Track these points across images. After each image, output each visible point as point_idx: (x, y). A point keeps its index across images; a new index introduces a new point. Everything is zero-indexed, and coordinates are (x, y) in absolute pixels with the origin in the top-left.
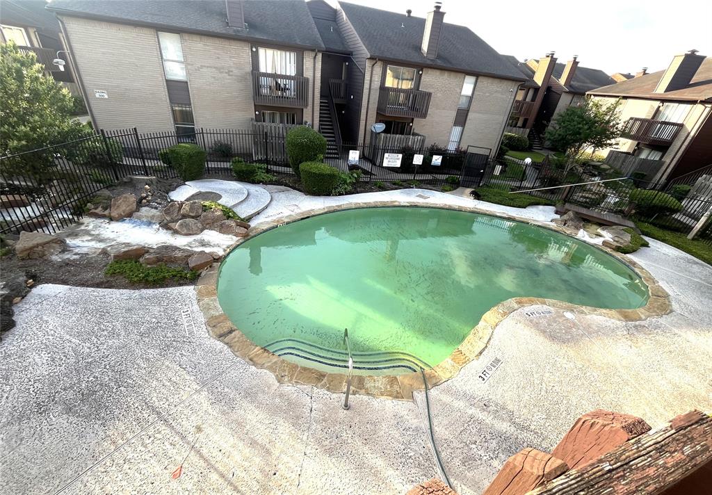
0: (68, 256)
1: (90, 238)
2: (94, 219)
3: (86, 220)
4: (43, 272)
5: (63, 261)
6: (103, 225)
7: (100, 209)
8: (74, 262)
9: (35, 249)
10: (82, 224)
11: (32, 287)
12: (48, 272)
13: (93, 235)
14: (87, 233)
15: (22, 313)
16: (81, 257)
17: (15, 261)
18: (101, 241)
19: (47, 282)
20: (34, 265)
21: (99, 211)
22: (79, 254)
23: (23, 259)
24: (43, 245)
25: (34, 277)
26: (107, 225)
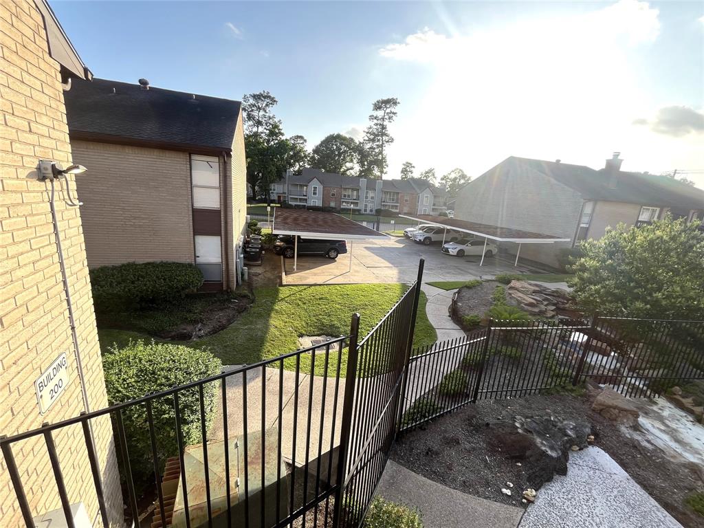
0: (639, 438)
1: (663, 428)
2: (672, 407)
3: (661, 401)
4: (606, 437)
5: (632, 440)
6: (684, 420)
7: (690, 400)
8: (643, 450)
9: (611, 409)
10: (656, 403)
11: (590, 443)
12: (610, 439)
13: (667, 426)
14: (661, 419)
15: (575, 466)
16: (656, 450)
17: (586, 406)
18: (678, 441)
19: (606, 450)
20: (601, 423)
21: (688, 402)
22: (652, 444)
23: (593, 410)
24: (622, 410)
25: (596, 435)
26: (689, 425)
